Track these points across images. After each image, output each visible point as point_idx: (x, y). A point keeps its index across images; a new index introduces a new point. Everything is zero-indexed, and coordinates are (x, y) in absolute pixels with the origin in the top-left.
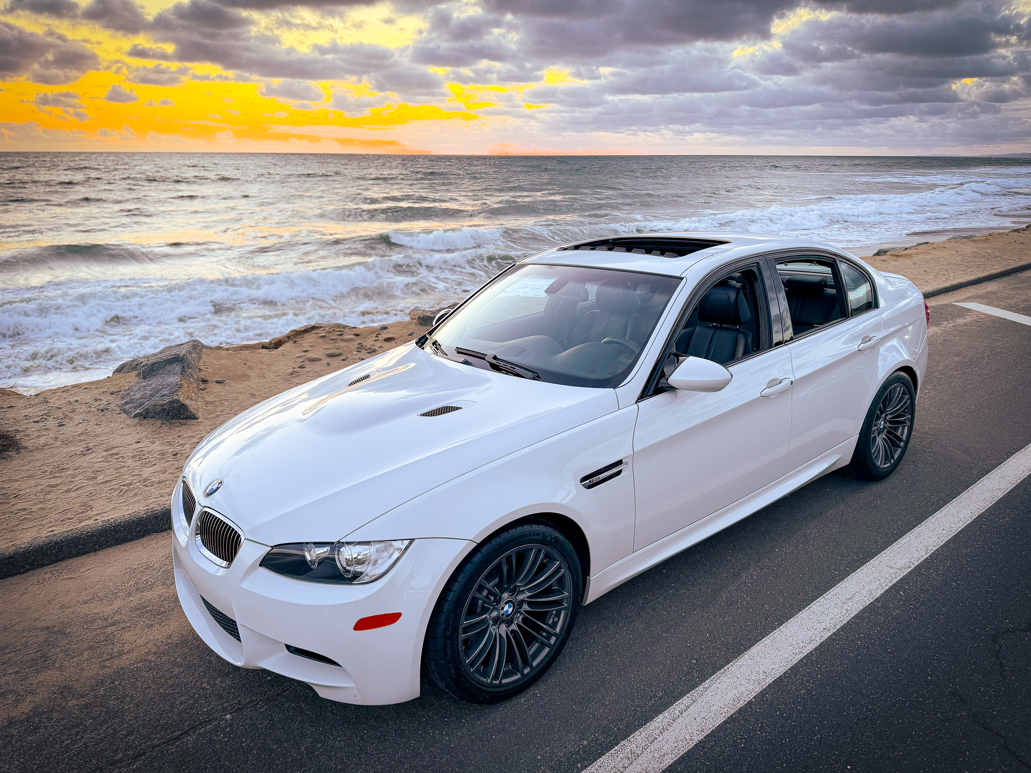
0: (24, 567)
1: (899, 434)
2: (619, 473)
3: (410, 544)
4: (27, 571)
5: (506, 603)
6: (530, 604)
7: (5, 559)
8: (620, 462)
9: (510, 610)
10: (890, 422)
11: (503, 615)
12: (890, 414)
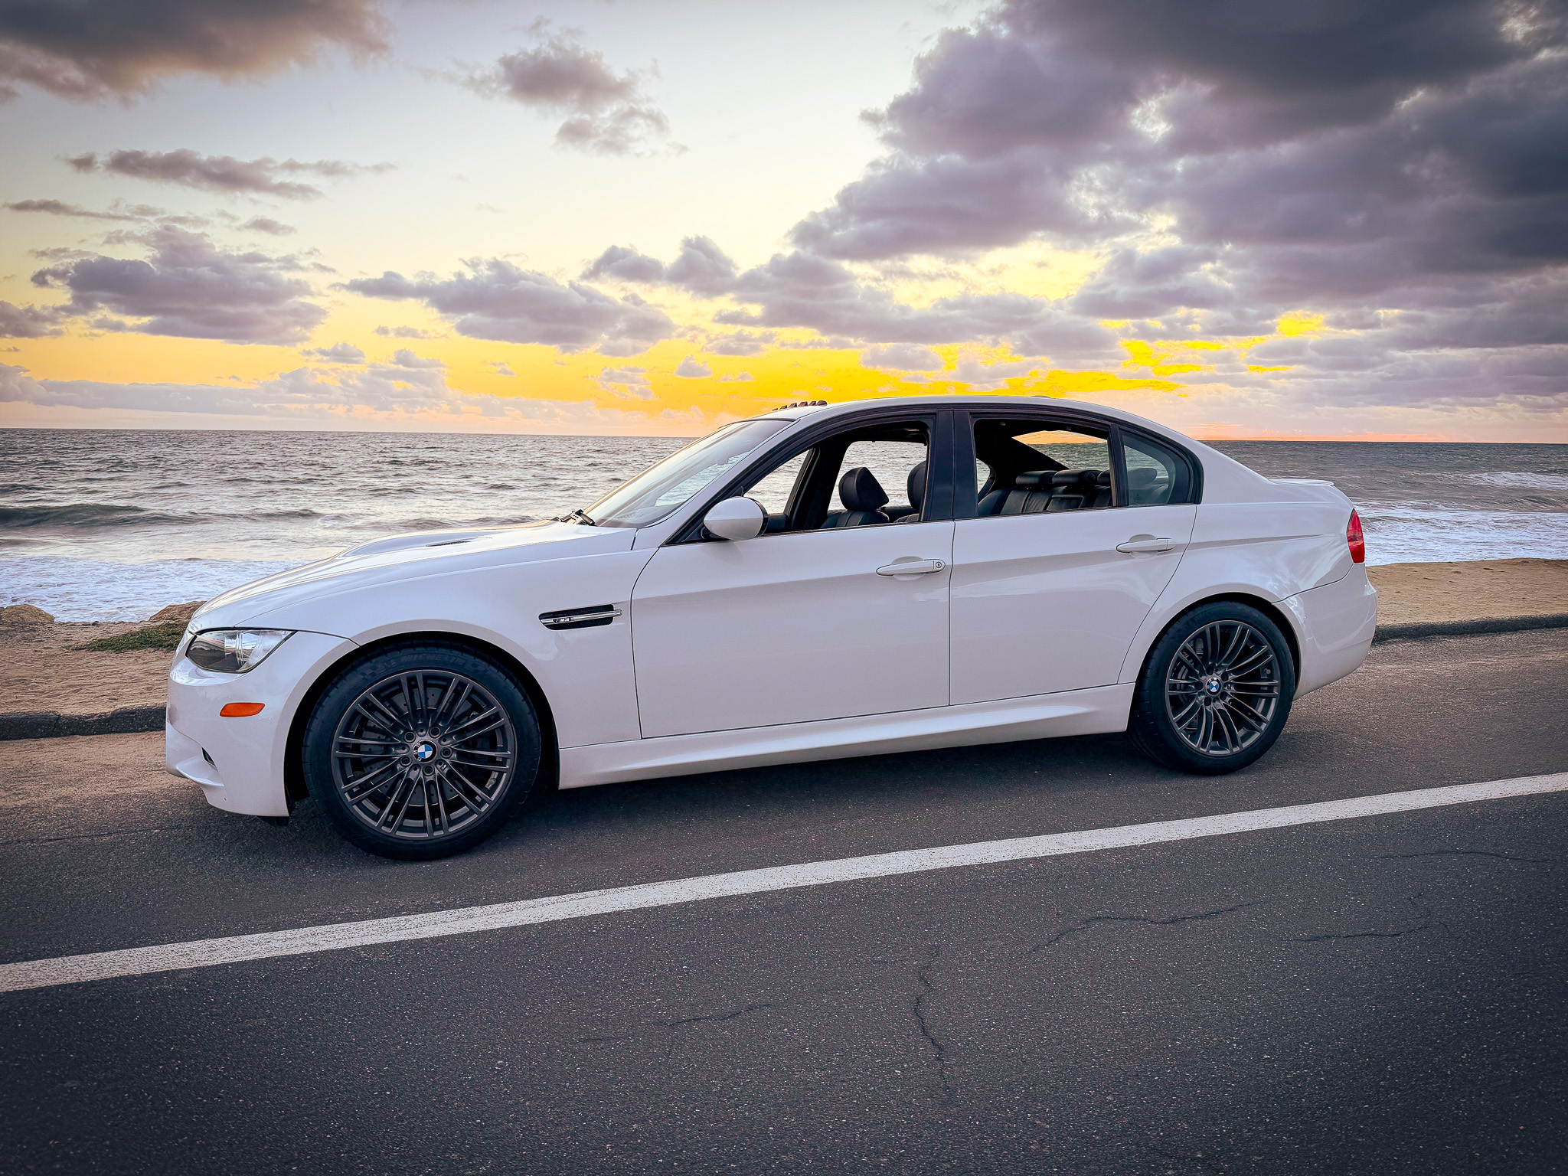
0: (142, 726)
1: (1258, 711)
2: (608, 621)
3: (292, 634)
4: (144, 731)
5: (422, 744)
6: (461, 755)
7: (126, 713)
8: (609, 608)
9: (428, 754)
10: (1237, 687)
11: (417, 756)
12: (1234, 672)
